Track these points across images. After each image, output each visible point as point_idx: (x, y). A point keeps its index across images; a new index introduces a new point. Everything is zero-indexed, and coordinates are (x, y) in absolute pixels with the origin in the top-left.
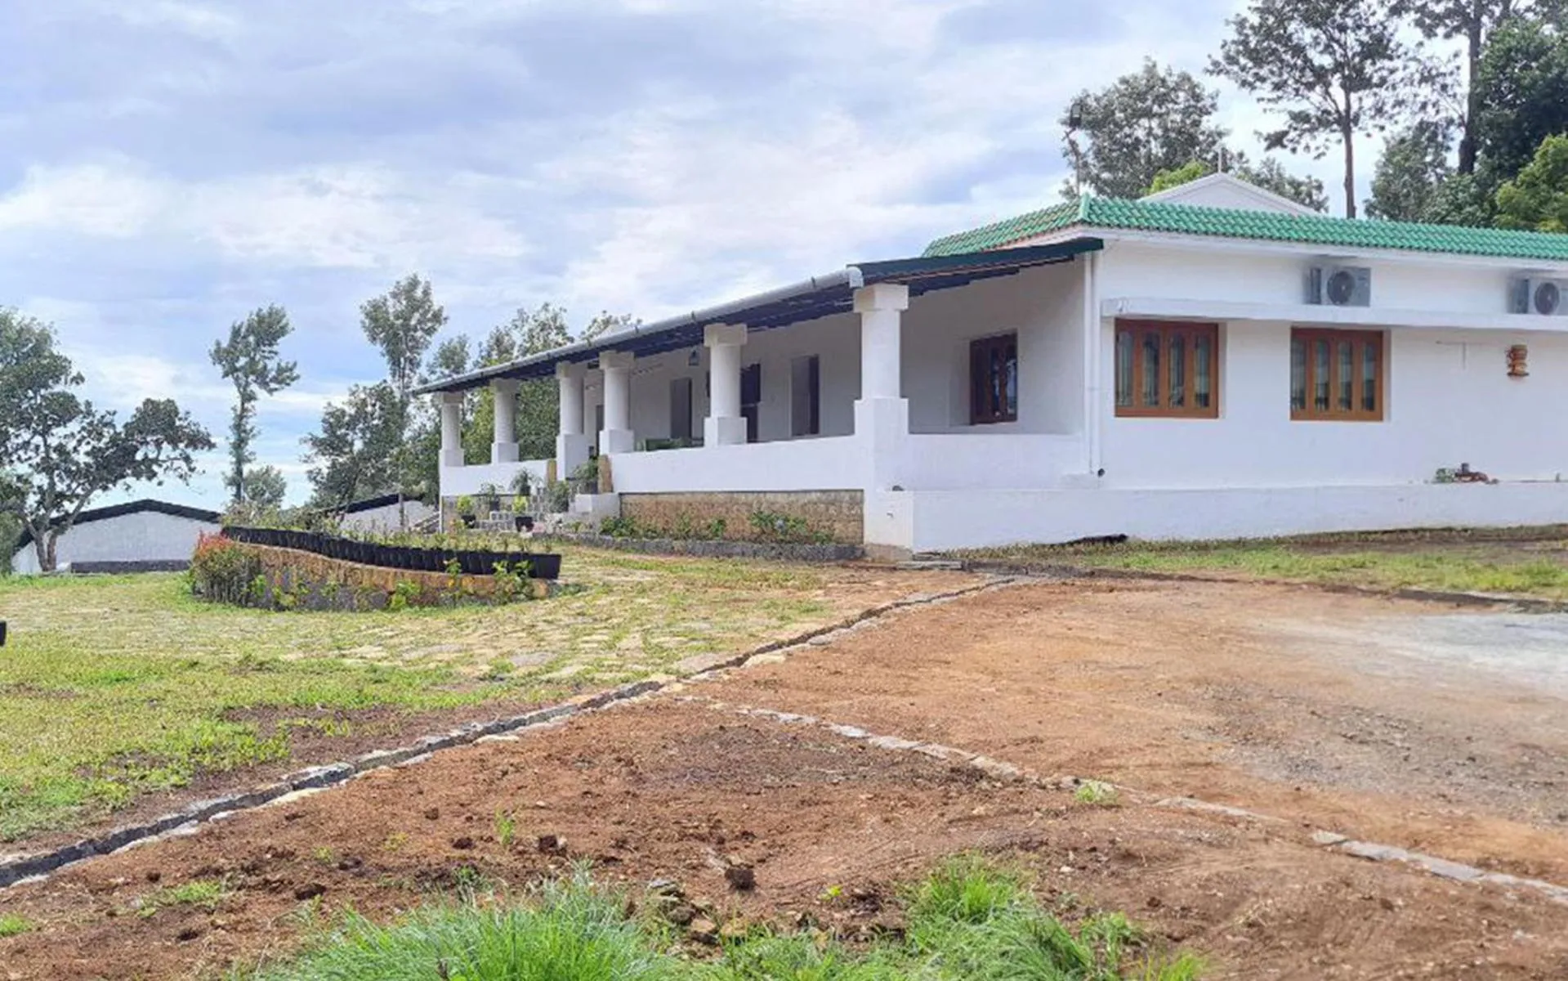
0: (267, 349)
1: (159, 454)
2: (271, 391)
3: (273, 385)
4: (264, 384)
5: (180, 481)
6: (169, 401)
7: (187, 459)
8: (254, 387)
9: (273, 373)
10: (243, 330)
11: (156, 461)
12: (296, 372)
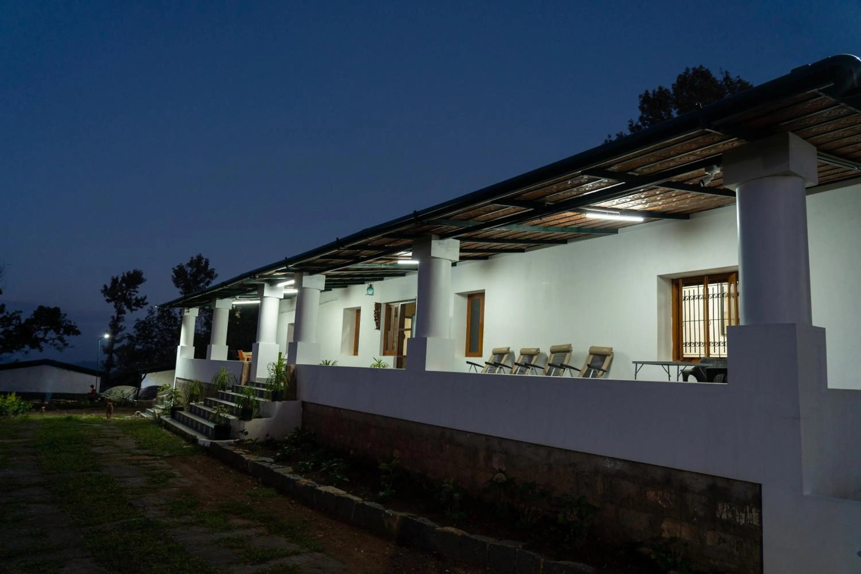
0: (132, 290)
1: (45, 336)
2: (132, 310)
3: (134, 307)
4: (129, 307)
5: (57, 351)
6: (56, 308)
7: (61, 339)
8: (125, 308)
9: (134, 301)
10: (120, 279)
11: (43, 339)
12: (146, 301)
